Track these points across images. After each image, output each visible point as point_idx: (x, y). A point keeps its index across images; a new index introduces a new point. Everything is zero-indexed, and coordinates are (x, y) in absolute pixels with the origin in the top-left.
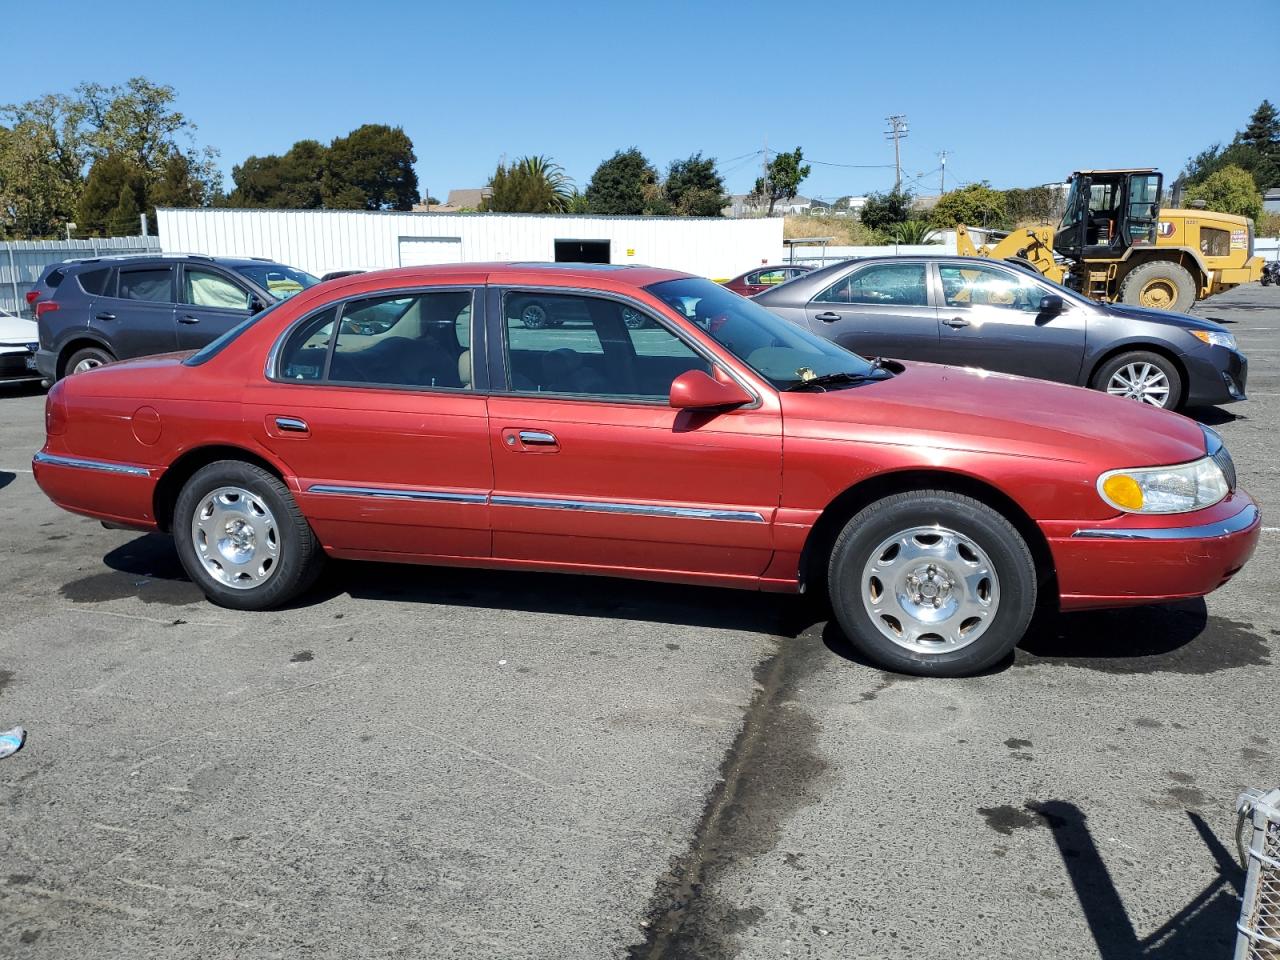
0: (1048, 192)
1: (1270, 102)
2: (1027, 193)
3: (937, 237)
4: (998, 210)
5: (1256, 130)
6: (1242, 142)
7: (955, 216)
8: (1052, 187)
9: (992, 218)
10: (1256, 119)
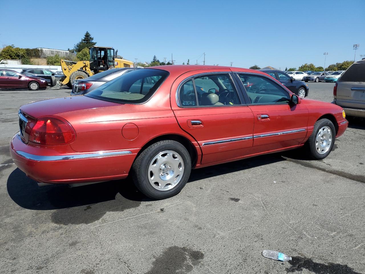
0: (38, 50)
1: (88, 32)
2: (32, 50)
3: (5, 62)
4: (24, 55)
5: (86, 39)
6: (83, 42)
7: (9, 55)
8: (39, 49)
9: (22, 57)
10: (86, 36)
